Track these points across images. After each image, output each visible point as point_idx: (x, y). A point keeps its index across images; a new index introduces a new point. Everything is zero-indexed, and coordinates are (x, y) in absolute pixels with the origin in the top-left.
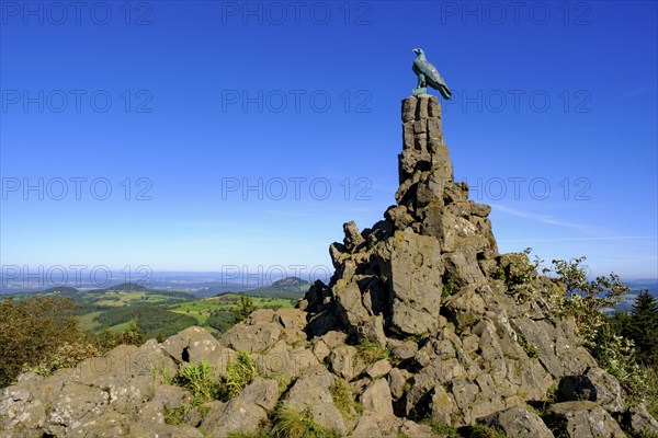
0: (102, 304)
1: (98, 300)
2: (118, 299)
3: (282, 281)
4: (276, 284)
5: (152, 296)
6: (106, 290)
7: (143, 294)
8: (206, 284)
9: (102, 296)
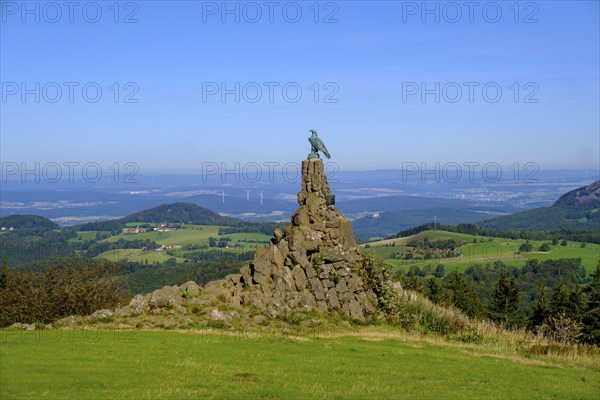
0: (113, 257)
1: (105, 248)
2: (152, 246)
3: (583, 191)
4: (568, 199)
5: (235, 237)
6: (123, 222)
7: (212, 232)
8: (374, 203)
9: (112, 239)
